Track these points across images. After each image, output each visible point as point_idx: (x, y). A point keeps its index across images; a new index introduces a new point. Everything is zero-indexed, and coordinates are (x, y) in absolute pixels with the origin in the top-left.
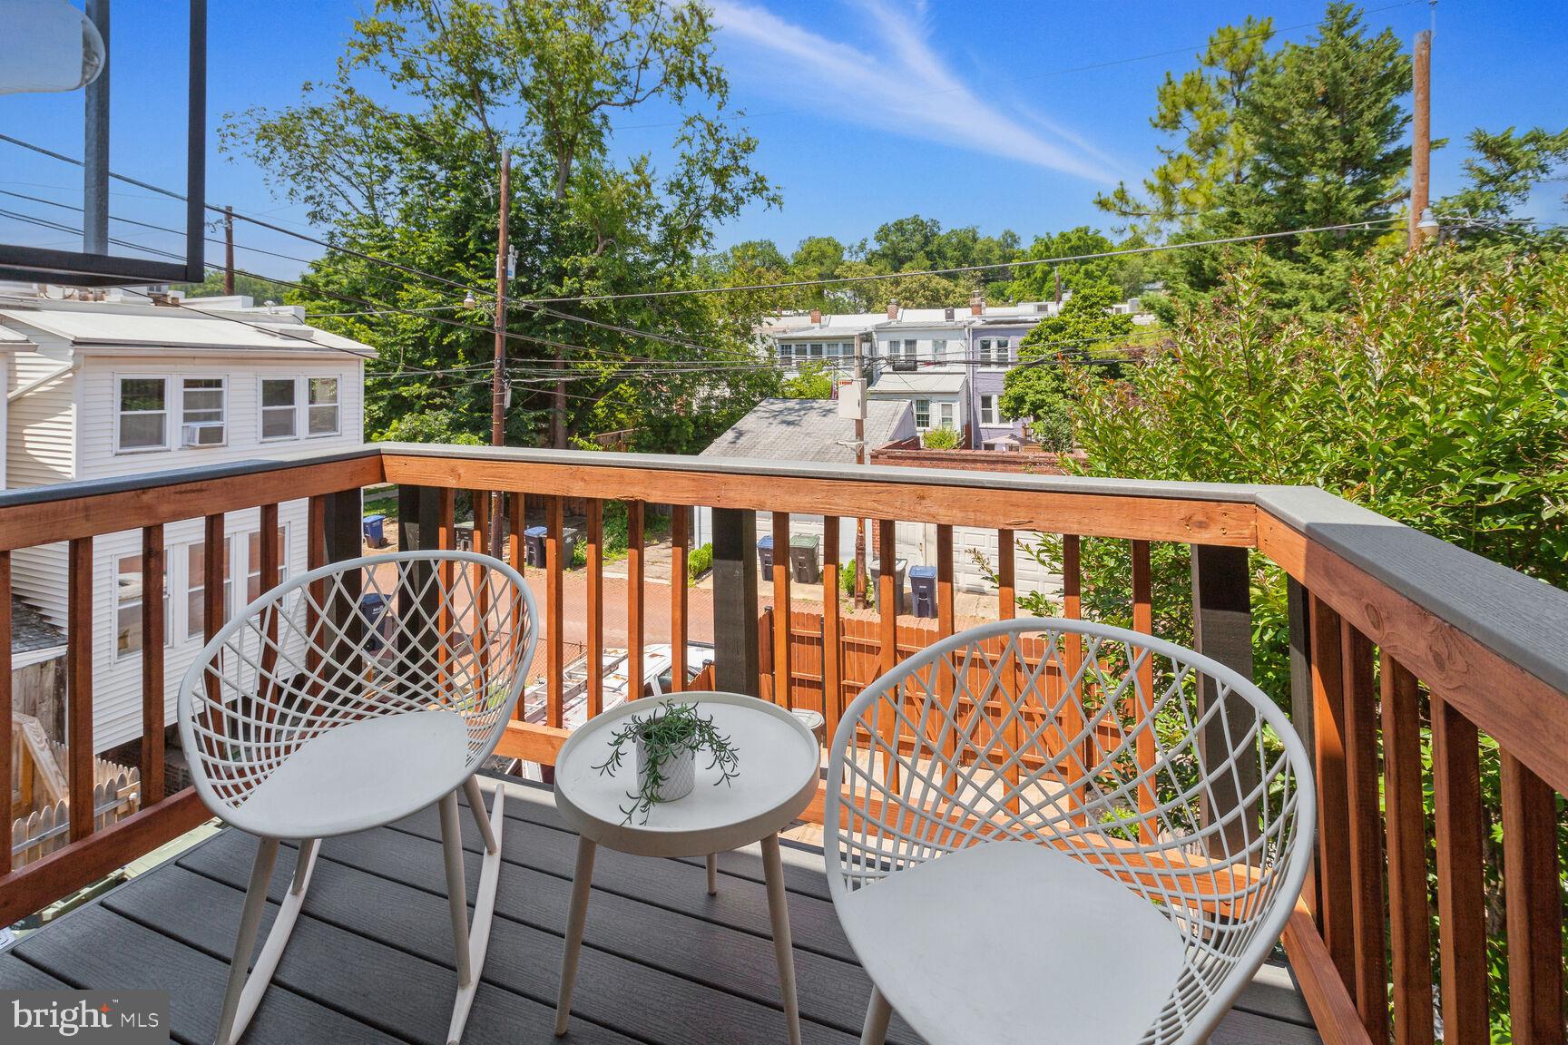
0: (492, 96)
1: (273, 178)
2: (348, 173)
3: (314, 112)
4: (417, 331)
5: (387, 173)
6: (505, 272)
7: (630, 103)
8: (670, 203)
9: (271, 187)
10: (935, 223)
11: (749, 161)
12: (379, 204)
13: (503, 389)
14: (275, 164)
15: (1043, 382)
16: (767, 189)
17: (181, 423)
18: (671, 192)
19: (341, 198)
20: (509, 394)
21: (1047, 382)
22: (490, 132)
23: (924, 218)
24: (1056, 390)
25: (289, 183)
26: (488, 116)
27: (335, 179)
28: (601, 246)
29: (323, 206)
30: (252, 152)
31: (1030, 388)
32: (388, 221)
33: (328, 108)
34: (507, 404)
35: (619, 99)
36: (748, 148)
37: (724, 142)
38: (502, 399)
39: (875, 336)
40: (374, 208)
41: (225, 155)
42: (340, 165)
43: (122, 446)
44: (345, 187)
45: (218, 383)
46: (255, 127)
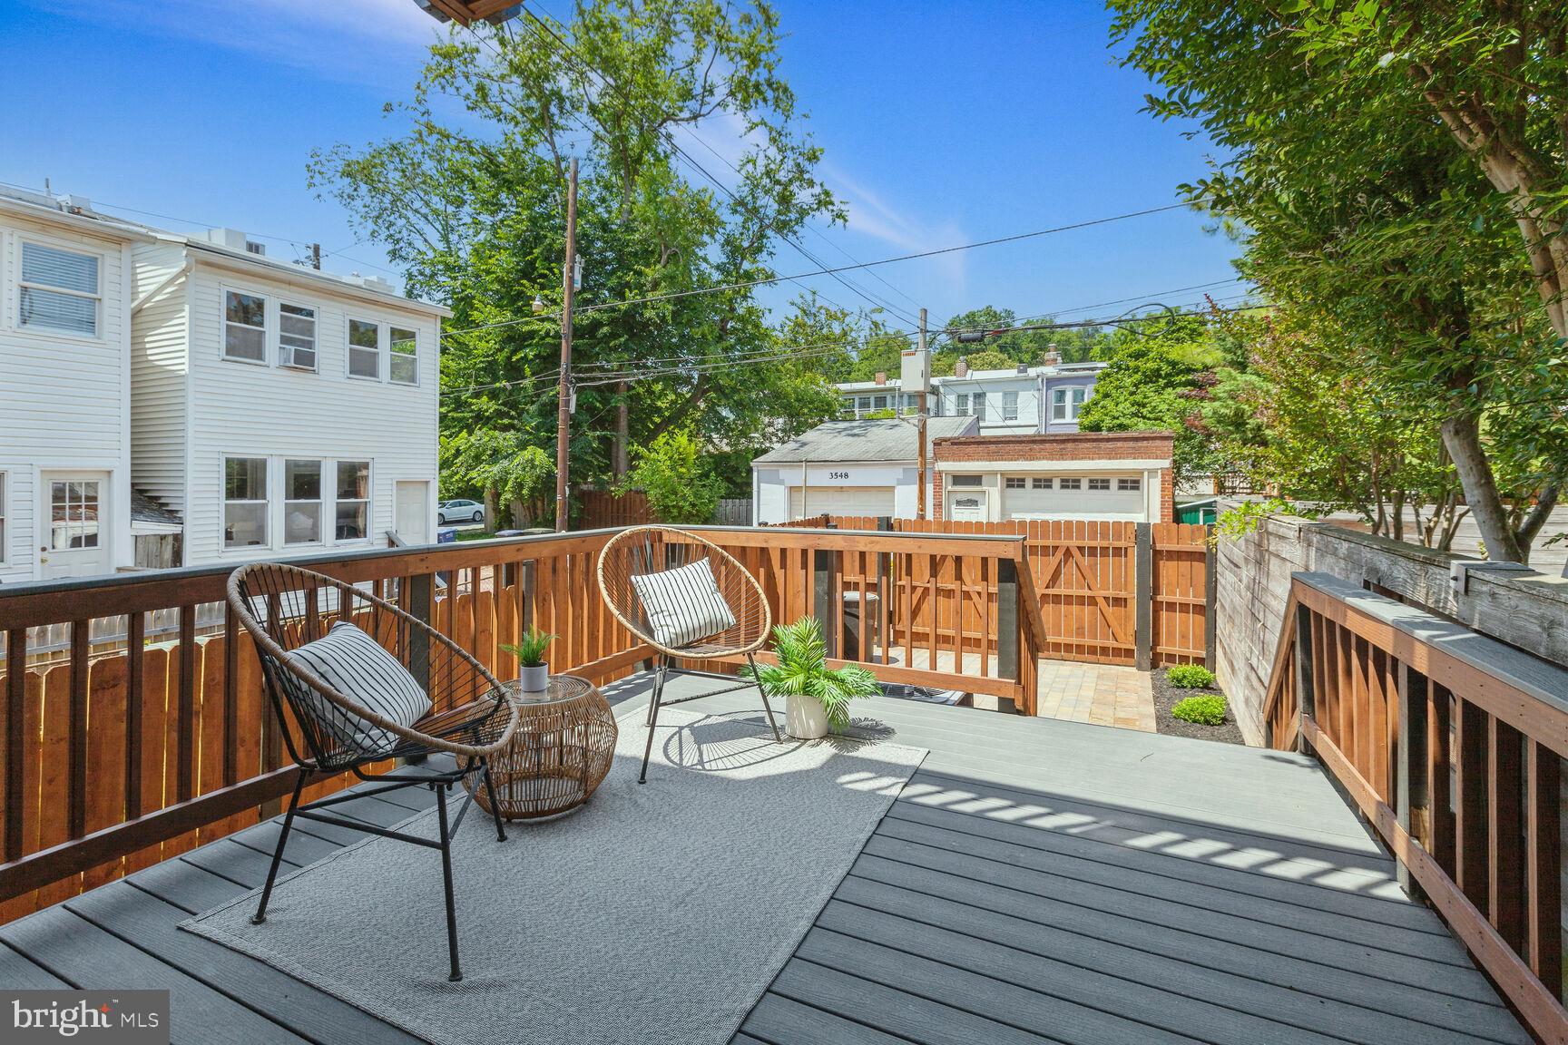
0: (561, 122)
1: (357, 219)
2: (424, 210)
3: (394, 148)
4: (488, 356)
5: (460, 203)
6: (572, 279)
7: (695, 117)
8: (733, 222)
9: (354, 229)
10: (1009, 314)
11: (815, 172)
12: (453, 238)
13: (568, 395)
14: (358, 203)
15: (1120, 407)
16: (832, 204)
17: (278, 344)
18: (735, 212)
19: (418, 236)
20: (574, 398)
21: (1126, 407)
22: (559, 159)
23: (998, 308)
24: (1135, 415)
25: (370, 225)
26: (556, 139)
27: (413, 218)
28: (665, 257)
29: (402, 244)
30: (336, 192)
31: (1106, 415)
32: (461, 254)
33: (406, 142)
34: (573, 410)
35: (686, 114)
36: (813, 158)
37: (789, 153)
38: (567, 403)
39: (942, 390)
40: (448, 242)
41: (314, 192)
42: (417, 204)
43: (228, 353)
44: (421, 224)
45: (311, 314)
46: (340, 165)
